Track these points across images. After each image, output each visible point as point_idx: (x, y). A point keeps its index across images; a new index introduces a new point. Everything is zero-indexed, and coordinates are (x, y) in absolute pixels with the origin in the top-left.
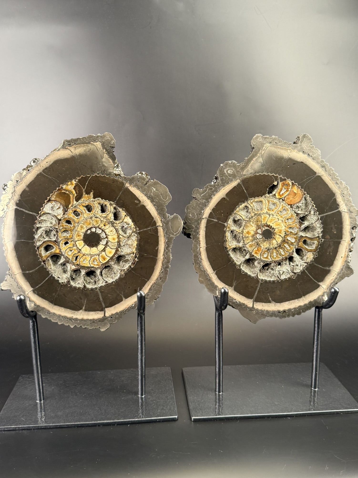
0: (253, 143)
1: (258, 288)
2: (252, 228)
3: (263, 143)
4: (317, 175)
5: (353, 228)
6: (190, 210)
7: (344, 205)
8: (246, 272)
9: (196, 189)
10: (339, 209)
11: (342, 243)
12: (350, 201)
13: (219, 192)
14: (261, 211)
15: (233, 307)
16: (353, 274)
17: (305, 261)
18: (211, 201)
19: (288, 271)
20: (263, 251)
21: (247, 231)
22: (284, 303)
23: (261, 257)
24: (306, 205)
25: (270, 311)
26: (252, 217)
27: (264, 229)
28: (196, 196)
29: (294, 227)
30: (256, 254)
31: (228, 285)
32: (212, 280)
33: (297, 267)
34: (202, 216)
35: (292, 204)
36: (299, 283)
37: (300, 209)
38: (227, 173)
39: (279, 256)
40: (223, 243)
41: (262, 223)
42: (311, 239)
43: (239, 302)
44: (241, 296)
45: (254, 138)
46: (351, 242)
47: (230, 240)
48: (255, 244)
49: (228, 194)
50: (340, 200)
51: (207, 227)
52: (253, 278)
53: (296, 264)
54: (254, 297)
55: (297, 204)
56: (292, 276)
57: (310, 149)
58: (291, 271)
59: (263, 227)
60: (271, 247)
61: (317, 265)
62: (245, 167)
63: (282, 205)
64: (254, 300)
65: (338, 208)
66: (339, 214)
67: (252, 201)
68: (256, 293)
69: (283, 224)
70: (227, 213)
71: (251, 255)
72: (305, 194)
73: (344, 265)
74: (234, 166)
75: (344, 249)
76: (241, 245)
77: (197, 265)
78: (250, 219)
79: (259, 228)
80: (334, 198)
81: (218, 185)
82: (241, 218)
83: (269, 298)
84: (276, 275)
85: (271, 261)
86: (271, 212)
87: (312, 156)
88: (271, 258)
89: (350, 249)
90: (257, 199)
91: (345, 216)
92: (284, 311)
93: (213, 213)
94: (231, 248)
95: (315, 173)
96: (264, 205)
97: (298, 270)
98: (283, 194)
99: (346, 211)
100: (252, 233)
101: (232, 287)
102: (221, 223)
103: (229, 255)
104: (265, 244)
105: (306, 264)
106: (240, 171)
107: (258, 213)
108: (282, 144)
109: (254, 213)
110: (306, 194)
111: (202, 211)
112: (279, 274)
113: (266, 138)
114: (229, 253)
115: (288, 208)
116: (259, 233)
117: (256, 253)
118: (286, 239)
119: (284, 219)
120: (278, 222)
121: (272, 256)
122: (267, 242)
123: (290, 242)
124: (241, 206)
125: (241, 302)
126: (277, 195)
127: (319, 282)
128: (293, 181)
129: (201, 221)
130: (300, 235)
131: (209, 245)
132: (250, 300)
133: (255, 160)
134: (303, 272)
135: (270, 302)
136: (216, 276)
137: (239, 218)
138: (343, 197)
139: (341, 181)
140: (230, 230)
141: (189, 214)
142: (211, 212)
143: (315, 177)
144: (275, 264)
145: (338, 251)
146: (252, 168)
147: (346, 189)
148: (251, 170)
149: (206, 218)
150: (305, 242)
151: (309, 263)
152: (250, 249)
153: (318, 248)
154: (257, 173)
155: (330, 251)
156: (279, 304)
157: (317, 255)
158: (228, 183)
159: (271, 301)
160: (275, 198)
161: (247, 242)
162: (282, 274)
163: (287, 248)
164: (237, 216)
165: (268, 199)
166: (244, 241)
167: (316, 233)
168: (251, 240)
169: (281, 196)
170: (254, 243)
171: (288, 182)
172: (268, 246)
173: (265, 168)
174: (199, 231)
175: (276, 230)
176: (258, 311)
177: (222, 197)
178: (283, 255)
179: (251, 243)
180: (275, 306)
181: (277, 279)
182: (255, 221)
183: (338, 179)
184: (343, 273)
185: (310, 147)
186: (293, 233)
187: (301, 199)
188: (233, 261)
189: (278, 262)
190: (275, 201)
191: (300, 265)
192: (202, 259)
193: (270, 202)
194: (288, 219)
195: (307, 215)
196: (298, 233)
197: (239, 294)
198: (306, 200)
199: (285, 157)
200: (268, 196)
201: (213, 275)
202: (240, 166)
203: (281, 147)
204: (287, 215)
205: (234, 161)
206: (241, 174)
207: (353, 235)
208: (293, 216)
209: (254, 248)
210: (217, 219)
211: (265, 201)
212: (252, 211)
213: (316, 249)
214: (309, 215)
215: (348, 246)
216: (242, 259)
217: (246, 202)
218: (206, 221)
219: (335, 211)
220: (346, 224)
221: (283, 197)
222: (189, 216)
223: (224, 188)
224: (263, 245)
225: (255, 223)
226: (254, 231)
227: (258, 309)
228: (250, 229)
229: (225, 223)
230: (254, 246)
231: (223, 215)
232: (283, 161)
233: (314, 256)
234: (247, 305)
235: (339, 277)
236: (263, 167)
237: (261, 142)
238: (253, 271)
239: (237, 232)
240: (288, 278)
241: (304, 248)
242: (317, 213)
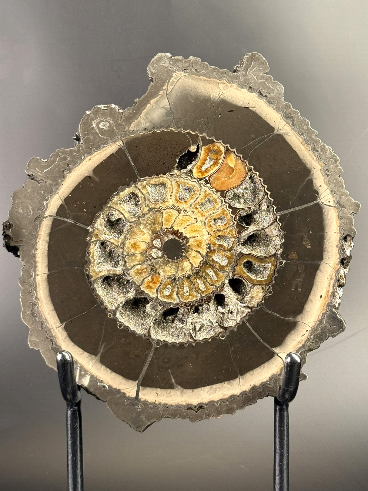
0: (151, 70)
1: (149, 359)
2: (143, 237)
3: (170, 70)
4: (276, 132)
5: (345, 239)
6: (20, 201)
7: (328, 191)
8: (127, 325)
9: (34, 158)
10: (319, 200)
11: (321, 267)
12: (340, 185)
13: (80, 164)
14: (162, 203)
15: (98, 398)
16: (343, 330)
17: (247, 305)
18: (63, 183)
19: (213, 324)
20: (163, 283)
21: (132, 242)
22: (200, 388)
23: (159, 295)
24: (255, 193)
25: (172, 405)
26: (144, 215)
27: (166, 239)
28: (33, 172)
29: (227, 234)
30: (148, 290)
31: (88, 352)
32: (58, 341)
33: (230, 315)
34: (44, 212)
35: (224, 190)
36: (232, 349)
37: (242, 201)
38: (99, 128)
39: (195, 293)
40: (83, 266)
41: (163, 227)
42: (261, 259)
43: (109, 386)
44: (114, 374)
45: (153, 60)
46: (339, 267)
47: (97, 261)
48: (146, 268)
49: (98, 170)
50: (319, 181)
51: (52, 235)
52: (140, 337)
53: (229, 309)
54: (141, 377)
55: (235, 191)
56: (219, 333)
57: (264, 82)
58: (217, 324)
59: (165, 234)
60: (180, 275)
61: (269, 312)
62: (133, 116)
63: (205, 192)
64: (140, 382)
65: (315, 199)
66: (318, 210)
67: (145, 183)
68: (145, 369)
69: (205, 230)
70: (95, 207)
71: (139, 291)
72: (250, 170)
73: (325, 313)
74: (112, 114)
75: (326, 278)
76: (119, 270)
77: (28, 311)
78: (139, 219)
79: (156, 238)
80: (309, 178)
81: (79, 151)
82: (122, 216)
83: (171, 379)
84: (187, 332)
85: (177, 304)
86: (182, 206)
87: (268, 95)
88: (178, 297)
89: (339, 280)
90: (155, 180)
91: (330, 214)
92: (201, 407)
93: (66, 207)
94: (99, 276)
95: (272, 129)
96: (169, 192)
97: (232, 322)
98: (207, 169)
99: (332, 204)
100: (143, 246)
101: (96, 355)
102: (81, 225)
103: (94, 290)
104: (167, 268)
105: (249, 310)
106: (124, 124)
107: (155, 207)
108: (208, 73)
109: (148, 206)
110: (253, 169)
111: (45, 203)
112: (193, 331)
113: (177, 60)
114: (95, 286)
115: (216, 197)
116: (156, 247)
117: (149, 287)
118: (211, 259)
119: (207, 220)
120: (195, 224)
121: (181, 292)
122: (172, 265)
123: (218, 265)
124: (122, 194)
125: (114, 387)
126: (194, 171)
127: (274, 347)
128: (228, 145)
129: (40, 223)
130: (239, 252)
131: (53, 271)
132: (133, 382)
133: (155, 103)
134: (241, 326)
135: (171, 387)
136: (65, 334)
137: (118, 217)
138: (326, 176)
139: (323, 145)
140: (98, 240)
141: (18, 208)
142: (62, 204)
143: (272, 136)
144: (186, 310)
145: (314, 284)
146: (147, 118)
147: (333, 161)
148: (146, 122)
149: (51, 216)
150: (249, 266)
151: (254, 309)
152: (137, 279)
153: (273, 278)
154: (158, 128)
155: (297, 284)
156: (190, 391)
157: (270, 292)
158: (98, 148)
159: (175, 384)
160: (191, 177)
161: (132, 264)
162: (198, 331)
163: (211, 278)
164: (114, 213)
165: (178, 180)
166: (125, 262)
167: (272, 249)
168: (139, 262)
169: (203, 174)
170: (145, 266)
171: (219, 147)
172: (173, 272)
173: (174, 119)
174: (36, 243)
175: (191, 242)
176: (147, 405)
177: (86, 175)
178: (203, 292)
179: (139, 267)
180: (182, 395)
181: (188, 341)
182: (149, 222)
183: (317, 142)
184: (322, 329)
185: (263, 77)
186: (224, 248)
187: (242, 179)
188: (102, 303)
189: (193, 305)
190: (190, 183)
191: (236, 311)
192: (39, 299)
193: (180, 186)
194: (215, 220)
195: (254, 212)
196: (235, 248)
197: (110, 371)
198: (252, 182)
199: (214, 97)
200: (178, 174)
201: (59, 332)
202: (124, 114)
203: (205, 78)
204: (214, 212)
205: (113, 105)
206: (125, 130)
207: (345, 253)
208: (226, 213)
209: (146, 278)
210: (73, 219)
211: (171, 182)
212: (145, 202)
213: (270, 279)
214: (259, 212)
215: (334, 274)
216: (121, 299)
217: (133, 185)
218: (50, 223)
219: (310, 204)
220: (331, 230)
221: (206, 176)
222: (17, 212)
223: (91, 156)
224: (163, 271)
225: (149, 227)
226: (146, 242)
227: (148, 401)
228: (139, 239)
229: (88, 226)
230: (146, 273)
231: (85, 210)
232: (209, 104)
233: (266, 294)
234: (124, 394)
235: (314, 336)
236: (170, 118)
237: (166, 67)
238: (142, 324)
239: (114, 245)
240: (211, 337)
241: (246, 278)
242: (274, 208)
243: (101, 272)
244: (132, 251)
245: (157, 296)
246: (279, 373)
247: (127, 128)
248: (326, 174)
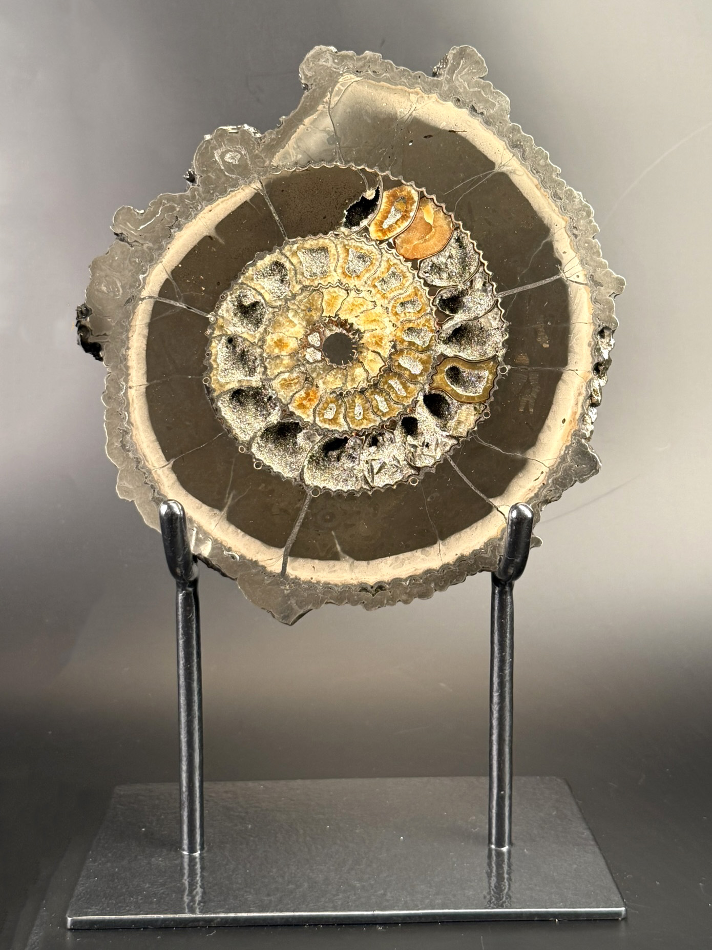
0: (305, 71)
1: (302, 515)
2: (292, 330)
3: (335, 72)
4: (497, 169)
5: (601, 333)
6: (103, 274)
7: (577, 261)
8: (268, 464)
9: (123, 208)
10: (562, 275)
11: (565, 376)
12: (595, 250)
13: (195, 218)
14: (321, 278)
15: (224, 575)
16: (597, 471)
17: (451, 433)
18: (169, 246)
19: (399, 462)
20: (324, 399)
21: (275, 337)
22: (380, 560)
23: (317, 419)
24: (464, 263)
25: (336, 585)
26: (294, 296)
27: (328, 333)
28: (121, 228)
29: (421, 326)
30: (300, 411)
31: (209, 505)
32: (162, 487)
33: (425, 449)
34: (140, 291)
35: (418, 259)
36: (428, 500)
37: (445, 276)
38: (224, 161)
39: (372, 416)
40: (201, 374)
41: (323, 315)
42: (472, 364)
43: (242, 557)
44: (248, 537)
45: (308, 55)
46: (591, 375)
47: (222, 367)
48: (298, 377)
49: (223, 226)
50: (563, 244)
51: (151, 326)
52: (288, 481)
53: (423, 440)
54: (289, 543)
55: (434, 259)
56: (409, 476)
57: (480, 92)
58: (405, 463)
59: (326, 325)
60: (349, 388)
61: (484, 443)
62: (276, 144)
63: (388, 261)
64: (289, 550)
65: (557, 272)
66: (561, 288)
67: (295, 247)
68: (296, 530)
69: (388, 319)
70: (218, 284)
71: (287, 413)
72: (457, 228)
73: (570, 445)
74: (245, 139)
75: (572, 393)
76: (255, 381)
77: (117, 442)
78: (286, 303)
79: (313, 331)
80: (548, 240)
81: (194, 197)
82: (260, 297)
83: (335, 545)
84: (360, 475)
85: (345, 432)
86: (352, 283)
87: (485, 113)
88: (346, 422)
89: (591, 396)
90: (311, 242)
91: (578, 296)
92: (380, 587)
93: (174, 283)
94: (225, 390)
95: (492, 164)
96: (332, 261)
97: (427, 460)
98: (391, 226)
99: (581, 279)
100: (293, 344)
101: (221, 509)
102: (198, 312)
103: (217, 410)
104: (330, 378)
105: (454, 442)
106: (263, 155)
107: (312, 284)
108: (393, 77)
109: (300, 283)
110: (461, 227)
111: (141, 277)
112: (369, 473)
113: (344, 57)
114: (219, 404)
115: (405, 269)
116: (313, 346)
117: (301, 406)
118: (396, 364)
119: (391, 304)
120: (373, 311)
121: (351, 415)
122: (337, 373)
123: (407, 373)
124: (260, 263)
125: (247, 558)
126: (372, 229)
127: (492, 497)
128: (424, 189)
129: (135, 307)
130: (439, 353)
131: (155, 381)
132: (276, 550)
133: (311, 124)
134: (442, 466)
135: (335, 557)
136: (173, 477)
137: (254, 300)
138: (573, 237)
139: (569, 189)
140: (223, 335)
141: (100, 284)
142: (167, 280)
143: (490, 175)
144: (358, 441)
145: (554, 402)
146: (298, 147)
147: (585, 214)
148: (297, 153)
149: (150, 297)
150: (455, 375)
151: (461, 440)
152: (283, 395)
153: (492, 393)
154: (315, 162)
155: (528, 401)
156: (364, 563)
157: (487, 414)
158: (224, 192)
159: (341, 554)
160: (367, 238)
161: (276, 372)
162: (377, 473)
163: (396, 393)
164: (249, 293)
165: (346, 243)
166: (266, 368)
167: (490, 348)
168: (286, 368)
169: (384, 233)
170: (295, 375)
171: (409, 193)
172: (338, 384)
173: (340, 148)
174: (128, 338)
175: (367, 338)
176: (300, 584)
177: (206, 234)
178: (384, 415)
179: (286, 376)
180: (352, 570)
181: (362, 488)
182: (302, 307)
183: (560, 184)
184: (565, 470)
185: (478, 84)
186: (417, 348)
187: (445, 242)
188: (230, 430)
189: (369, 434)
190: (366, 247)
191: (434, 443)
192: (132, 424)
193: (350, 252)
194: (402, 304)
195: (463, 293)
196: (433, 348)
197: (242, 533)
198: (460, 247)
199: (402, 115)
200: (346, 234)
201: (164, 473)
202: (263, 141)
203: (389, 85)
204: (401, 291)
205: (246, 127)
206: (265, 165)
207: (600, 355)
208: (420, 293)
209: (297, 392)
210: (185, 302)
211: (336, 246)
212: (296, 276)
213: (486, 394)
214: (470, 292)
215: (584, 387)
216: (259, 425)
217: (278, 250)
218: (150, 308)
219: (548, 280)
220: (579, 320)
221: (389, 236)
222: (98, 290)
223: (213, 206)
224: (324, 383)
225: (302, 315)
226: (297, 338)
227: (300, 579)
228: (287, 333)
229: (208, 313)
230: (297, 386)
231: (204, 289)
232: (394, 126)
233: (480, 418)
234: (264, 567)
235: (553, 481)
236: (334, 146)
237: (328, 68)
238: (291, 463)
239: (248, 343)
240: (396, 482)
241: (450, 392)
242: (493, 286)
243: (227, 383)
244: (276, 351)
245: (315, 421)
246: (499, 537)
247: (268, 162)
248: (574, 234)
